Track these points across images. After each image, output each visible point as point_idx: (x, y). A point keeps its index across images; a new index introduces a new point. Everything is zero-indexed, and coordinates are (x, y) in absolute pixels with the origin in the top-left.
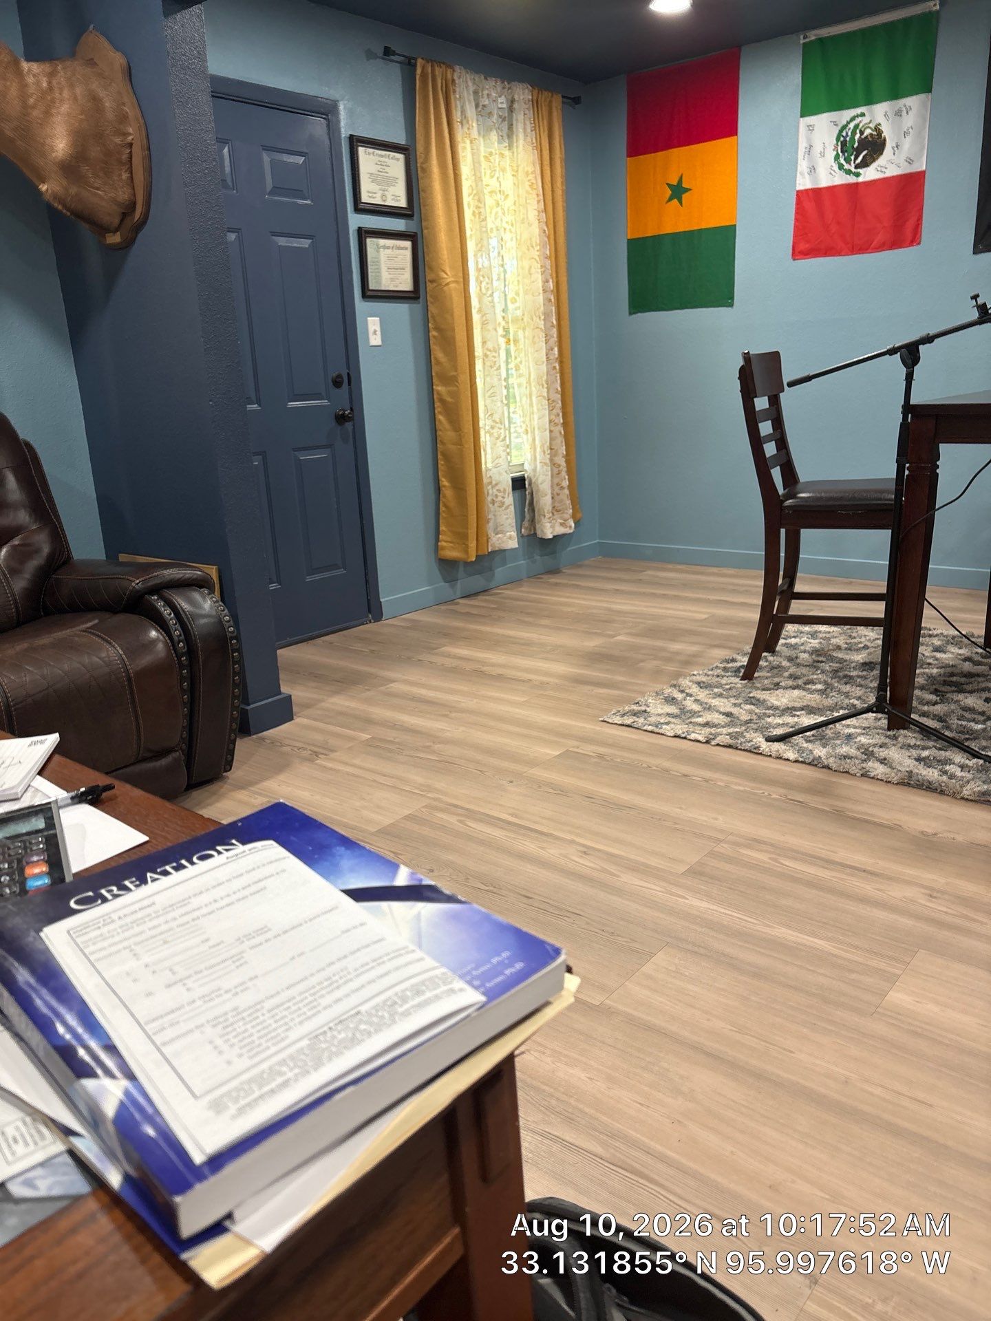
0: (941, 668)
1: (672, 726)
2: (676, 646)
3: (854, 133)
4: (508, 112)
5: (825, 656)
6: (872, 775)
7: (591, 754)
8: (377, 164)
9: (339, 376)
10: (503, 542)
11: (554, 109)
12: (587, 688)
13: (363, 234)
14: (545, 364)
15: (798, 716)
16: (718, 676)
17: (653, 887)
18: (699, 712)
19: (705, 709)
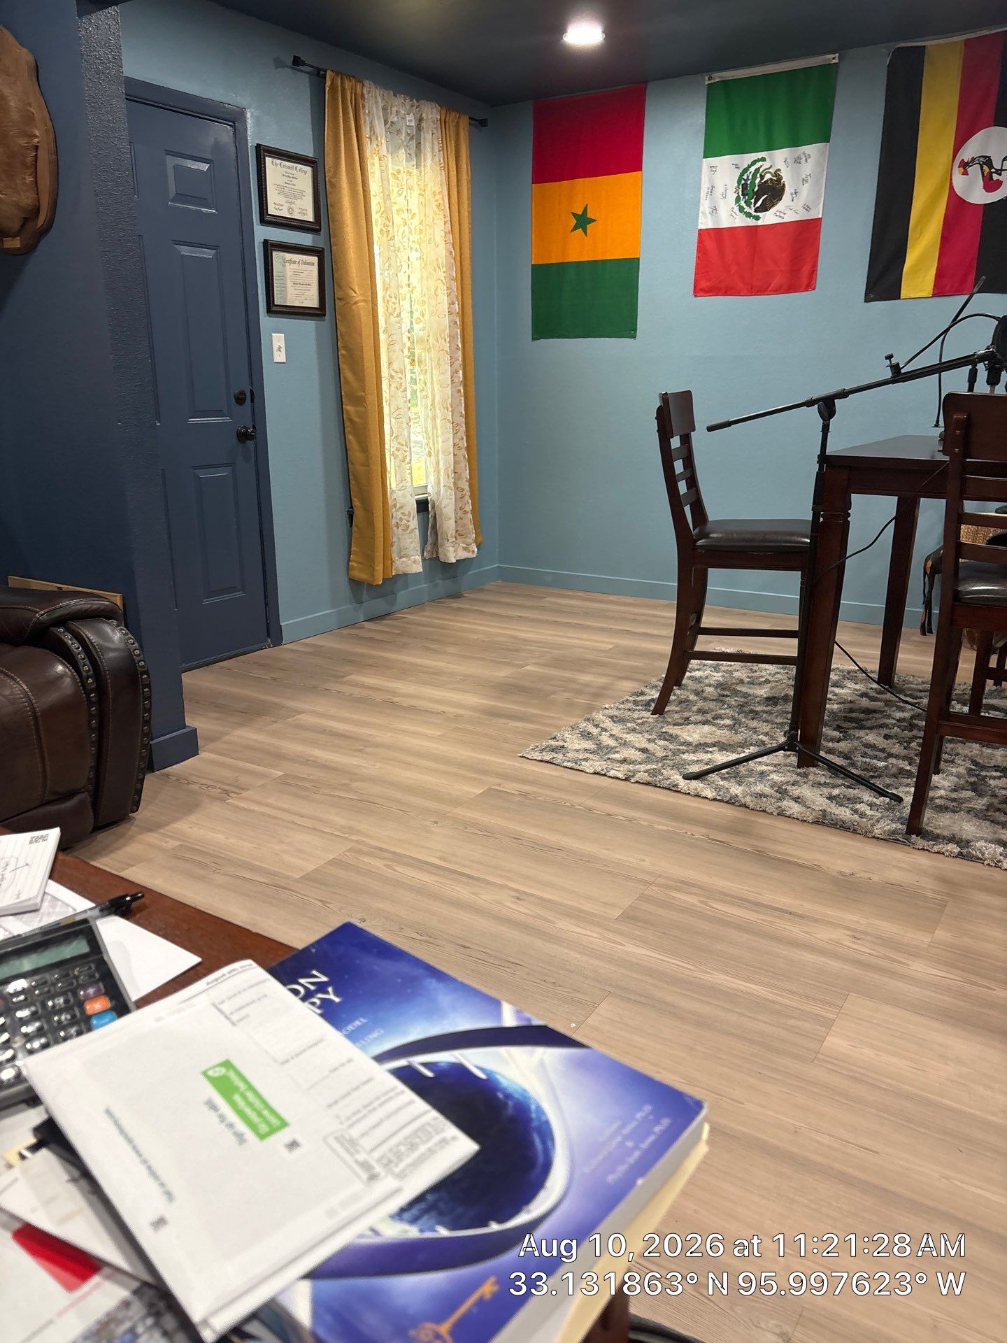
0: (840, 703)
1: (591, 762)
2: (585, 678)
3: (754, 177)
4: (416, 131)
5: (729, 690)
6: (788, 814)
7: (515, 792)
8: (283, 175)
9: (242, 393)
10: (407, 566)
11: (461, 129)
12: (501, 721)
13: (269, 247)
14: (450, 386)
15: (711, 752)
16: (629, 710)
17: (589, 933)
18: (616, 747)
19: (620, 744)
